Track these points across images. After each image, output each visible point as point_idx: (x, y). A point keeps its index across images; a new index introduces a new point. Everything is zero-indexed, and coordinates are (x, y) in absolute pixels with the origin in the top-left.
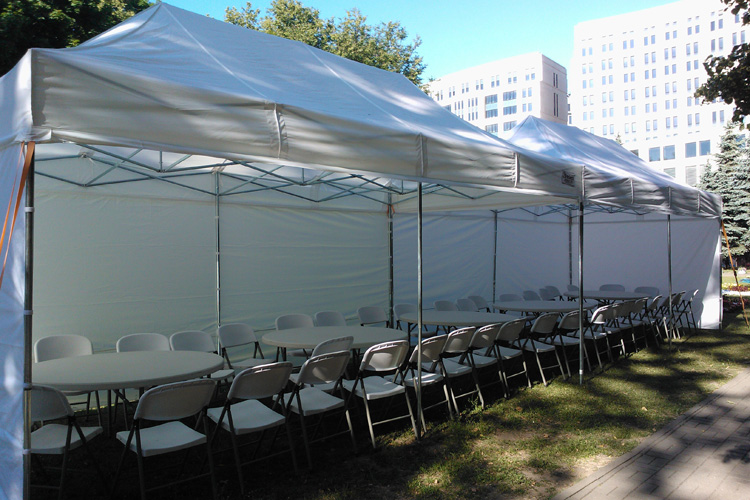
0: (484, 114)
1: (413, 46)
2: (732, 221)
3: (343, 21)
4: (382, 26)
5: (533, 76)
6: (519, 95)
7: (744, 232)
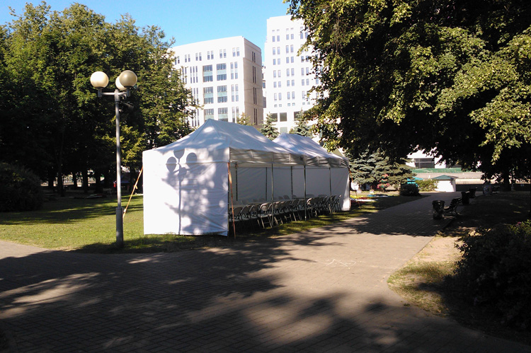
0: (202, 79)
1: (169, 43)
2: (366, 162)
3: (119, 22)
4: (147, 28)
5: (238, 53)
6: (228, 67)
7: (373, 169)
